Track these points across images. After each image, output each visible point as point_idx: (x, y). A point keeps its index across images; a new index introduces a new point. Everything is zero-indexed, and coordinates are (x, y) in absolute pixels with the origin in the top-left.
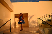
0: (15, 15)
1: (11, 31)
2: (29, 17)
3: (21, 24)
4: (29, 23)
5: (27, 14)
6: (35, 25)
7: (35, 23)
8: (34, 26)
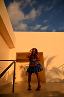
1: (13, 91)
4: (46, 73)
6: (59, 77)
7: (58, 74)
8: (58, 81)
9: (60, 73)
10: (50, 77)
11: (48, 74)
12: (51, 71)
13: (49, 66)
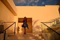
0: (19, 19)
2: (33, 21)
3: (25, 28)
4: (33, 28)
5: (31, 19)
6: (39, 30)
8: (38, 32)
9: (40, 28)
10: (35, 30)
11: (34, 29)
12: (36, 27)
13: (35, 25)
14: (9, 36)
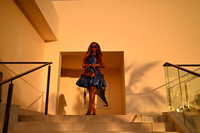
2: (129, 68)
11: (132, 101)
14: (21, 119)
